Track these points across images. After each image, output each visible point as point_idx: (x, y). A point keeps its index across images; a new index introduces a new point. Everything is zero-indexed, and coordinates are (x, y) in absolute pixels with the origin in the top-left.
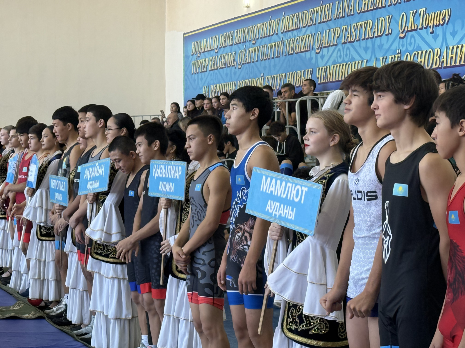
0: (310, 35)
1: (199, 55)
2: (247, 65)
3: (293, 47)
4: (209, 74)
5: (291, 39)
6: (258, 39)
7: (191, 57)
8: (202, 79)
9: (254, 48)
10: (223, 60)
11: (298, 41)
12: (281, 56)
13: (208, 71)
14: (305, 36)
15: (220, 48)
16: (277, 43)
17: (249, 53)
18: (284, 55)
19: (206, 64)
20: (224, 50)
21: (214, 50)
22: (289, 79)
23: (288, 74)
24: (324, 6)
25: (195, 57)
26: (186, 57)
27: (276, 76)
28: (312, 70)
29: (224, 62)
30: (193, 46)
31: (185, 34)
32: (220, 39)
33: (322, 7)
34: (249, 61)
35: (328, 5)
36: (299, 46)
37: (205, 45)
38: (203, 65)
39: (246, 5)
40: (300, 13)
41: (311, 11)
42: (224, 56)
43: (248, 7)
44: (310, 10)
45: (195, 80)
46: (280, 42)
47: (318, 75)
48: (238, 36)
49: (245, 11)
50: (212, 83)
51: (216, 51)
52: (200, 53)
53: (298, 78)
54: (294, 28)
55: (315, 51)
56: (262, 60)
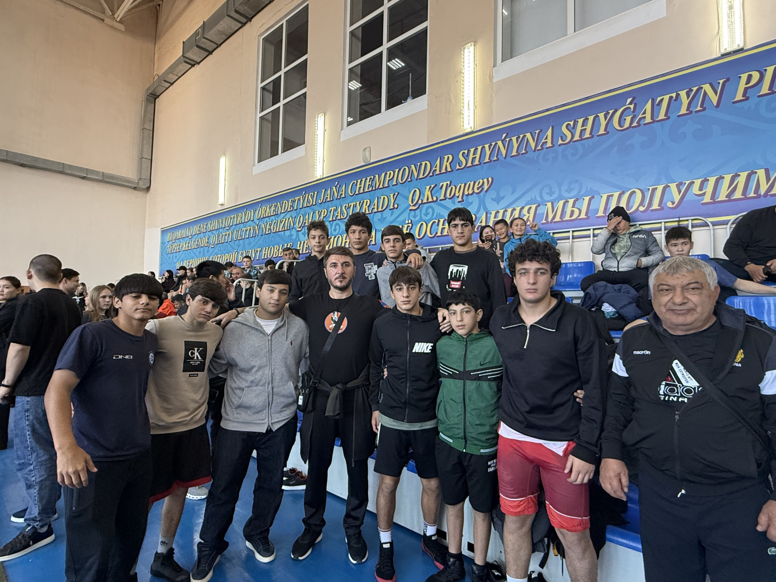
0: (291, 218)
1: (174, 241)
2: (220, 245)
3: (270, 229)
4: (183, 253)
5: (268, 223)
6: (232, 226)
7: (167, 243)
8: (176, 257)
9: (228, 233)
10: (196, 243)
11: (276, 223)
12: (257, 236)
13: (182, 251)
14: (284, 220)
15: (194, 235)
16: (252, 227)
17: (222, 236)
18: (259, 235)
19: (181, 247)
20: (197, 237)
21: (188, 237)
22: (265, 252)
23: (264, 248)
24: (307, 195)
25: (171, 243)
26: (163, 243)
27: (251, 251)
28: (292, 244)
29: (197, 244)
30: (169, 236)
31: (162, 228)
32: (195, 229)
33: (304, 196)
34: (223, 242)
35: (313, 194)
36: (277, 227)
37: (179, 234)
38: (178, 247)
39: (221, 203)
40: (279, 203)
41: (292, 200)
42: (198, 241)
43: (222, 205)
44: (290, 200)
45: (170, 258)
46: (256, 226)
47: (300, 247)
48: (212, 225)
49: (220, 208)
50: (185, 259)
51: (190, 237)
52: (175, 240)
53: (275, 251)
54: (272, 214)
55: (296, 229)
56: (236, 241)
